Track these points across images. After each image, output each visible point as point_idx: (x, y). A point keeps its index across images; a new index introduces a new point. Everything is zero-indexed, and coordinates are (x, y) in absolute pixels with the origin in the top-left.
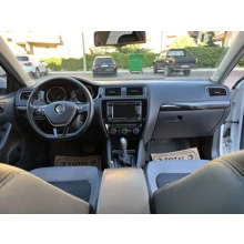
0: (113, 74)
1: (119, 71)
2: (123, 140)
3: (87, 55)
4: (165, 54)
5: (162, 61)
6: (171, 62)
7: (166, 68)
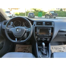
0: (34, 17)
1: (35, 17)
2: (44, 44)
3: (26, 12)
4: (49, 12)
5: (48, 14)
6: (50, 15)
7: (49, 16)
